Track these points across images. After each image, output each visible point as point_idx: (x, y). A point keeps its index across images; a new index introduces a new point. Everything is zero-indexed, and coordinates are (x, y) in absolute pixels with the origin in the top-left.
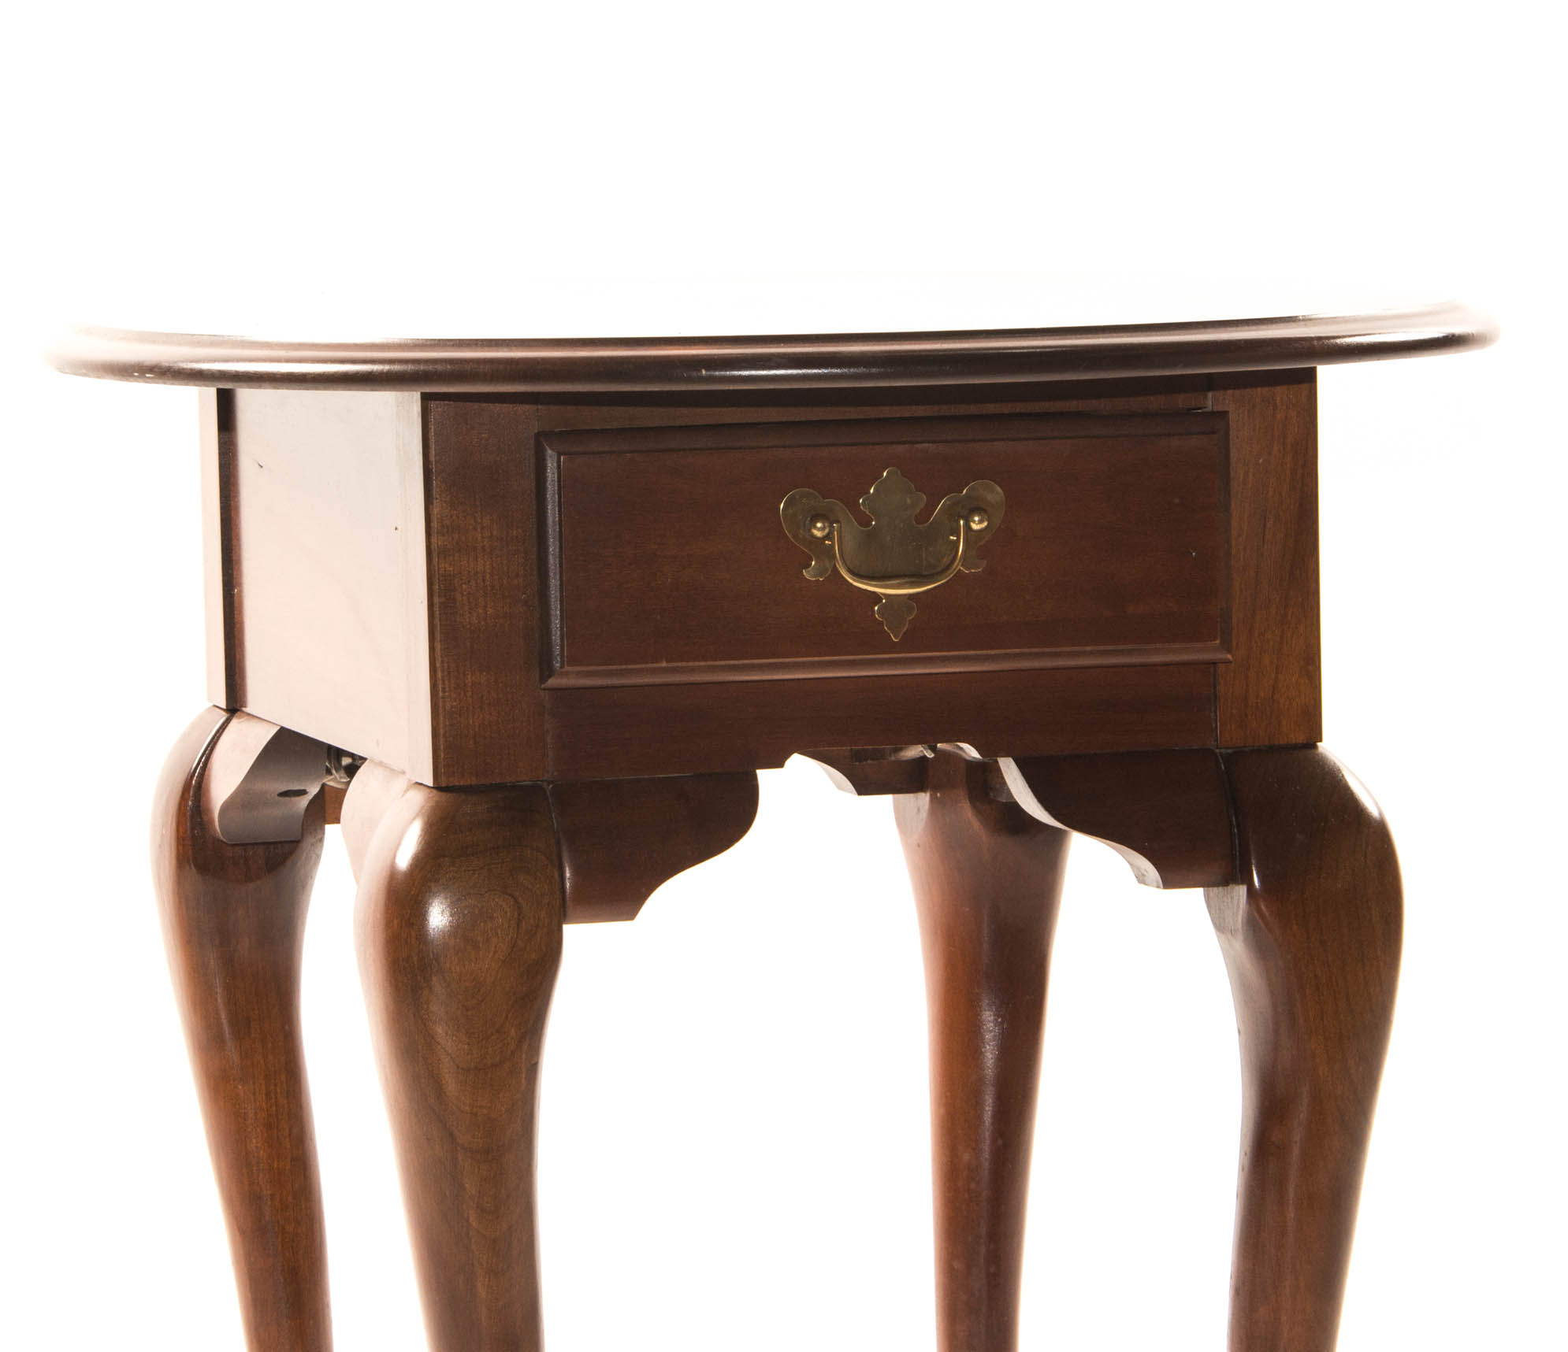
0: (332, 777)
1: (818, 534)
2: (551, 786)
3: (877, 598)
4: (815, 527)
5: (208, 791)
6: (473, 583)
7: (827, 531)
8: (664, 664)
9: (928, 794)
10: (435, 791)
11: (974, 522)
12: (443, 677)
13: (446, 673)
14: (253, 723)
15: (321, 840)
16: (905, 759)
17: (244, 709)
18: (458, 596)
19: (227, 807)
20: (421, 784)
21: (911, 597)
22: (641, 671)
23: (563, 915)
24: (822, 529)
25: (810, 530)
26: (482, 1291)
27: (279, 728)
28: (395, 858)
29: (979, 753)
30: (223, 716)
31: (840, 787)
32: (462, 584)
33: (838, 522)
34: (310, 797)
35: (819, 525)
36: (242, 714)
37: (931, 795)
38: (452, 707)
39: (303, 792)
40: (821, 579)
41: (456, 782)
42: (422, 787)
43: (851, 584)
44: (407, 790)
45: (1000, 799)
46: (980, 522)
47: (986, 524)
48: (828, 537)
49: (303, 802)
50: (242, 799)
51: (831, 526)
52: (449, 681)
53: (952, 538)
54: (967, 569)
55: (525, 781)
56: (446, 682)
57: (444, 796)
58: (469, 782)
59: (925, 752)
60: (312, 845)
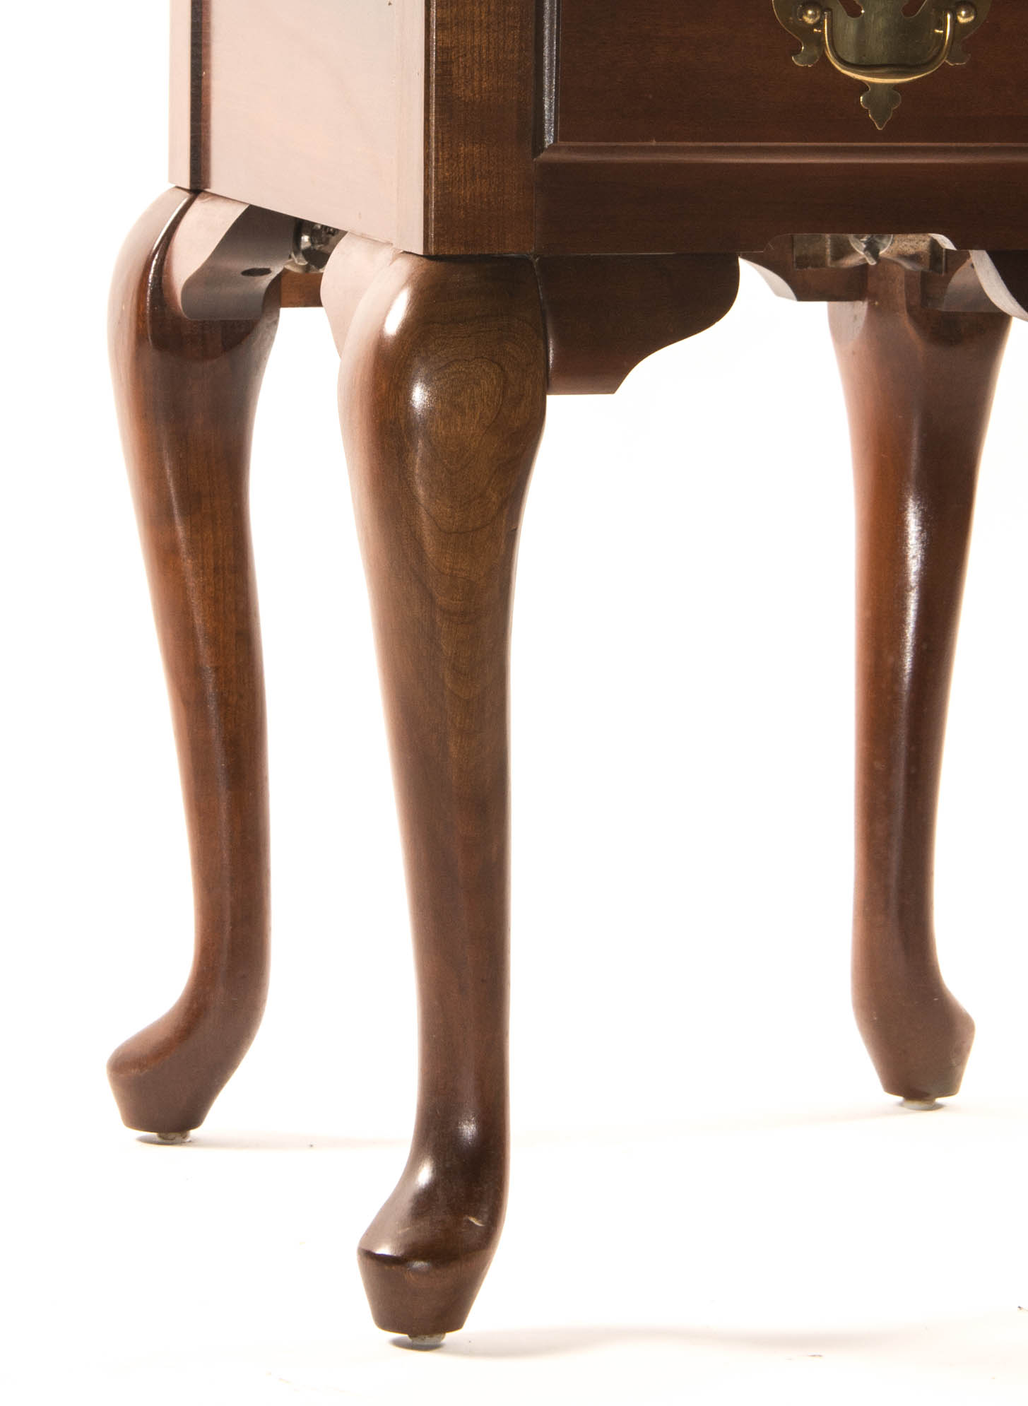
0: (291, 260)
1: (809, 21)
2: (537, 259)
3: (862, 87)
4: (806, 14)
5: (169, 268)
6: (469, 56)
7: (818, 18)
8: (654, 143)
9: (866, 304)
10: (425, 260)
11: (960, 15)
12: (436, 147)
13: (440, 144)
14: (219, 203)
15: (276, 323)
16: (844, 266)
17: (207, 190)
18: (455, 69)
19: (190, 283)
20: (410, 253)
21: (897, 86)
22: (630, 148)
23: (546, 387)
24: (813, 16)
25: (801, 17)
26: (453, 749)
27: (247, 206)
28: (383, 323)
29: (955, 246)
30: (185, 197)
31: (778, 293)
32: (459, 57)
33: (828, 9)
34: (272, 276)
35: (810, 12)
36: (206, 195)
37: (869, 304)
38: (444, 177)
39: (267, 271)
40: (809, 66)
41: (447, 251)
42: (411, 256)
43: (839, 72)
44: (394, 259)
45: (939, 309)
46: (967, 16)
47: (972, 17)
48: (819, 24)
49: (266, 281)
50: (206, 276)
51: (822, 14)
52: (443, 152)
53: (937, 31)
54: (952, 63)
55: (511, 253)
56: (441, 153)
57: (433, 264)
58: (458, 252)
59: (867, 259)
60: (268, 327)
